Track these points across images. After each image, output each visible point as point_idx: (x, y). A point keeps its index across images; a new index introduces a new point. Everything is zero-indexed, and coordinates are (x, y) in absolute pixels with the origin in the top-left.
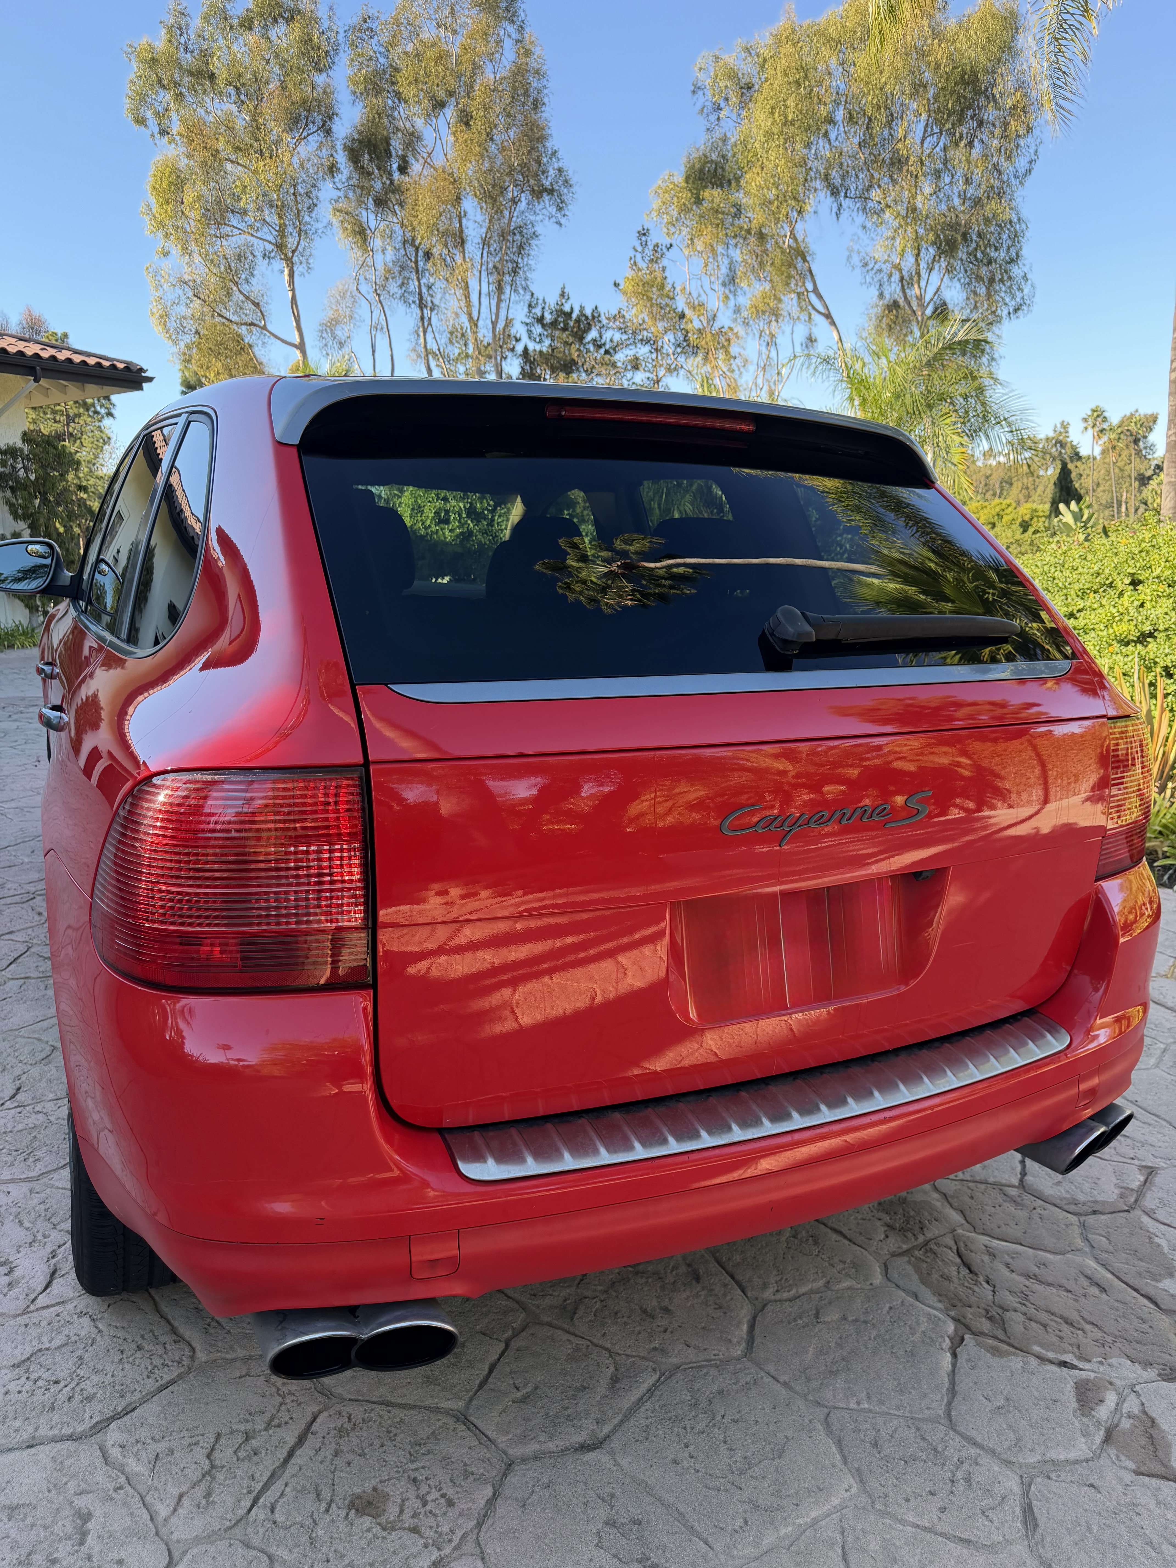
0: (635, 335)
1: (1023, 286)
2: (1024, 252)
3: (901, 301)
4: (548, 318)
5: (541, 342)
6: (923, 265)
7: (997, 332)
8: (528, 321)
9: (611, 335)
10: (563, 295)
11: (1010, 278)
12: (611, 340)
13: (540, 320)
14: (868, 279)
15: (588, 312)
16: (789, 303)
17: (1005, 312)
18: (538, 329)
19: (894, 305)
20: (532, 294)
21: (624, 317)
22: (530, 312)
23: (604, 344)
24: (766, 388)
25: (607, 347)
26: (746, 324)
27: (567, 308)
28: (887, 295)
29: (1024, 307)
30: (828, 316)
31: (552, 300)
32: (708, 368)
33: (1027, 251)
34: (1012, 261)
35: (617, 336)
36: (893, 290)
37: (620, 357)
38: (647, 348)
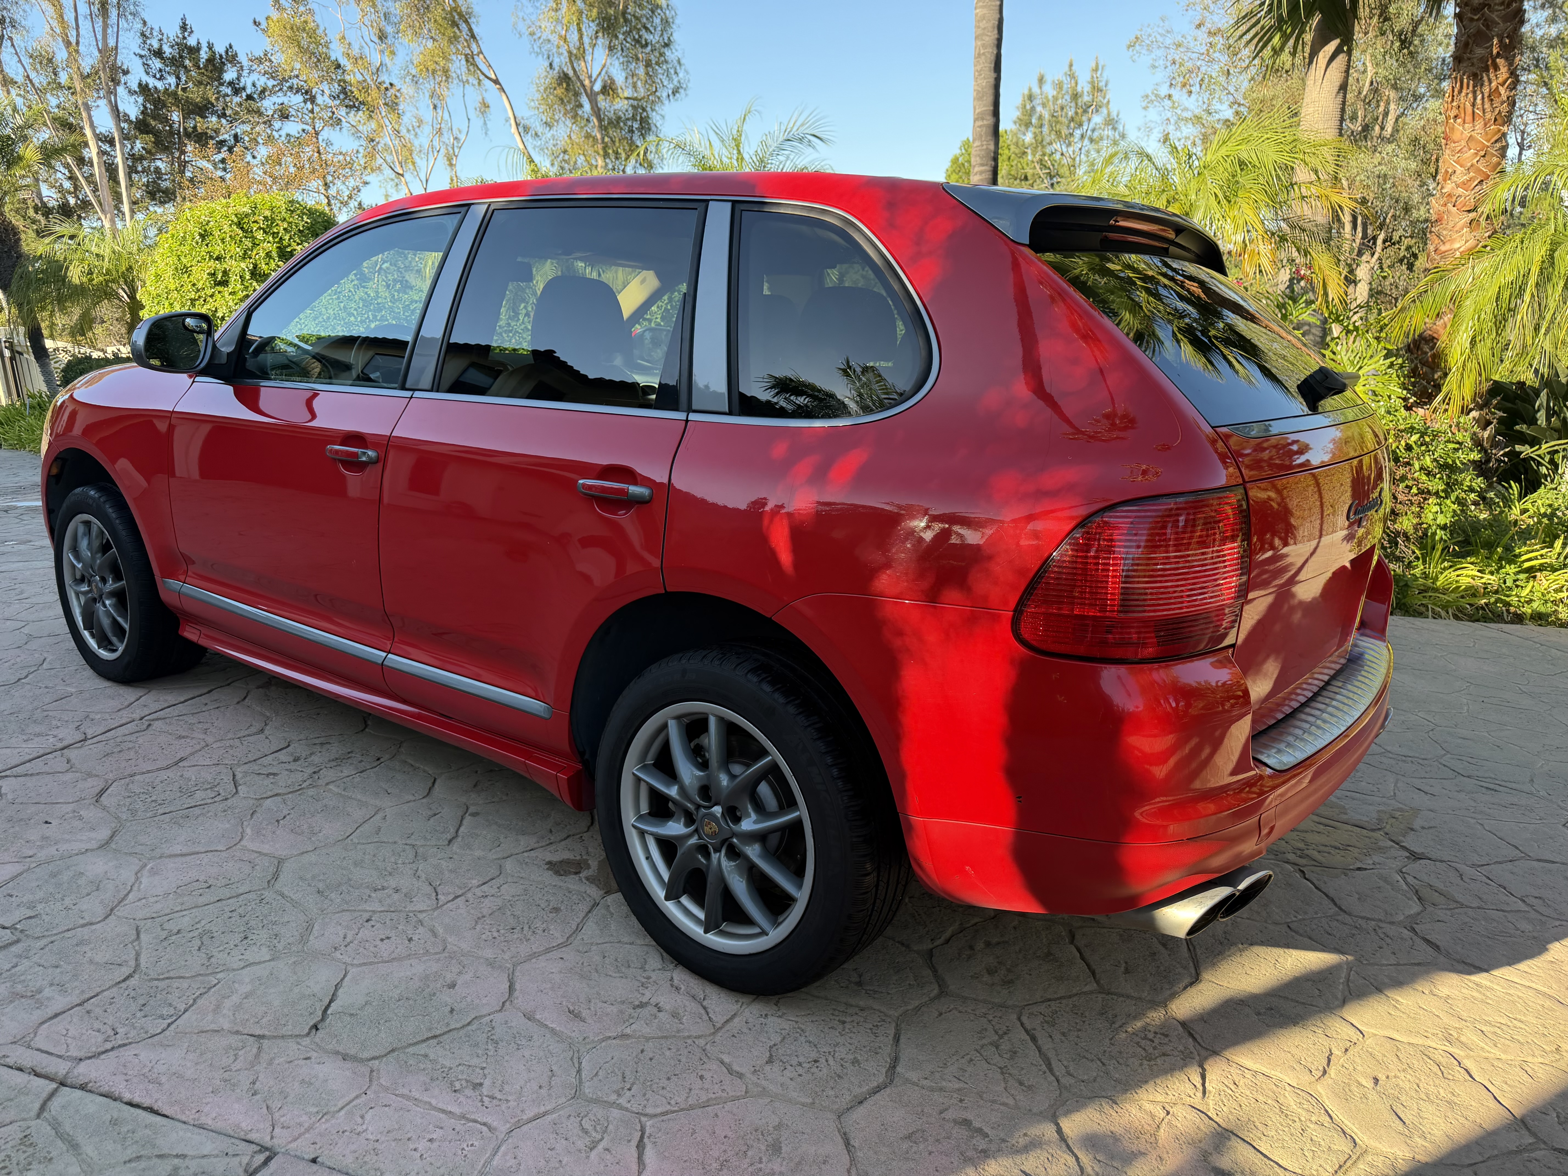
0: (283, 82)
1: (678, 70)
2: (676, 37)
3: (571, 73)
4: (167, 50)
5: (161, 78)
6: (586, 40)
7: (660, 112)
8: (143, 53)
9: (252, 80)
10: (184, 27)
11: (666, 62)
12: (254, 85)
13: (159, 54)
14: (536, 49)
15: (220, 49)
16: (458, 65)
17: (665, 95)
18: (157, 64)
19: (564, 78)
20: (145, 23)
21: (270, 61)
22: (145, 42)
23: (244, 89)
24: (443, 151)
25: (249, 91)
26: (415, 81)
27: (192, 42)
28: (555, 65)
29: (681, 91)
30: (496, 82)
31: (173, 31)
32: (373, 125)
33: (678, 36)
34: (667, 45)
35: (262, 81)
36: (561, 61)
37: (268, 105)
38: (299, 98)
